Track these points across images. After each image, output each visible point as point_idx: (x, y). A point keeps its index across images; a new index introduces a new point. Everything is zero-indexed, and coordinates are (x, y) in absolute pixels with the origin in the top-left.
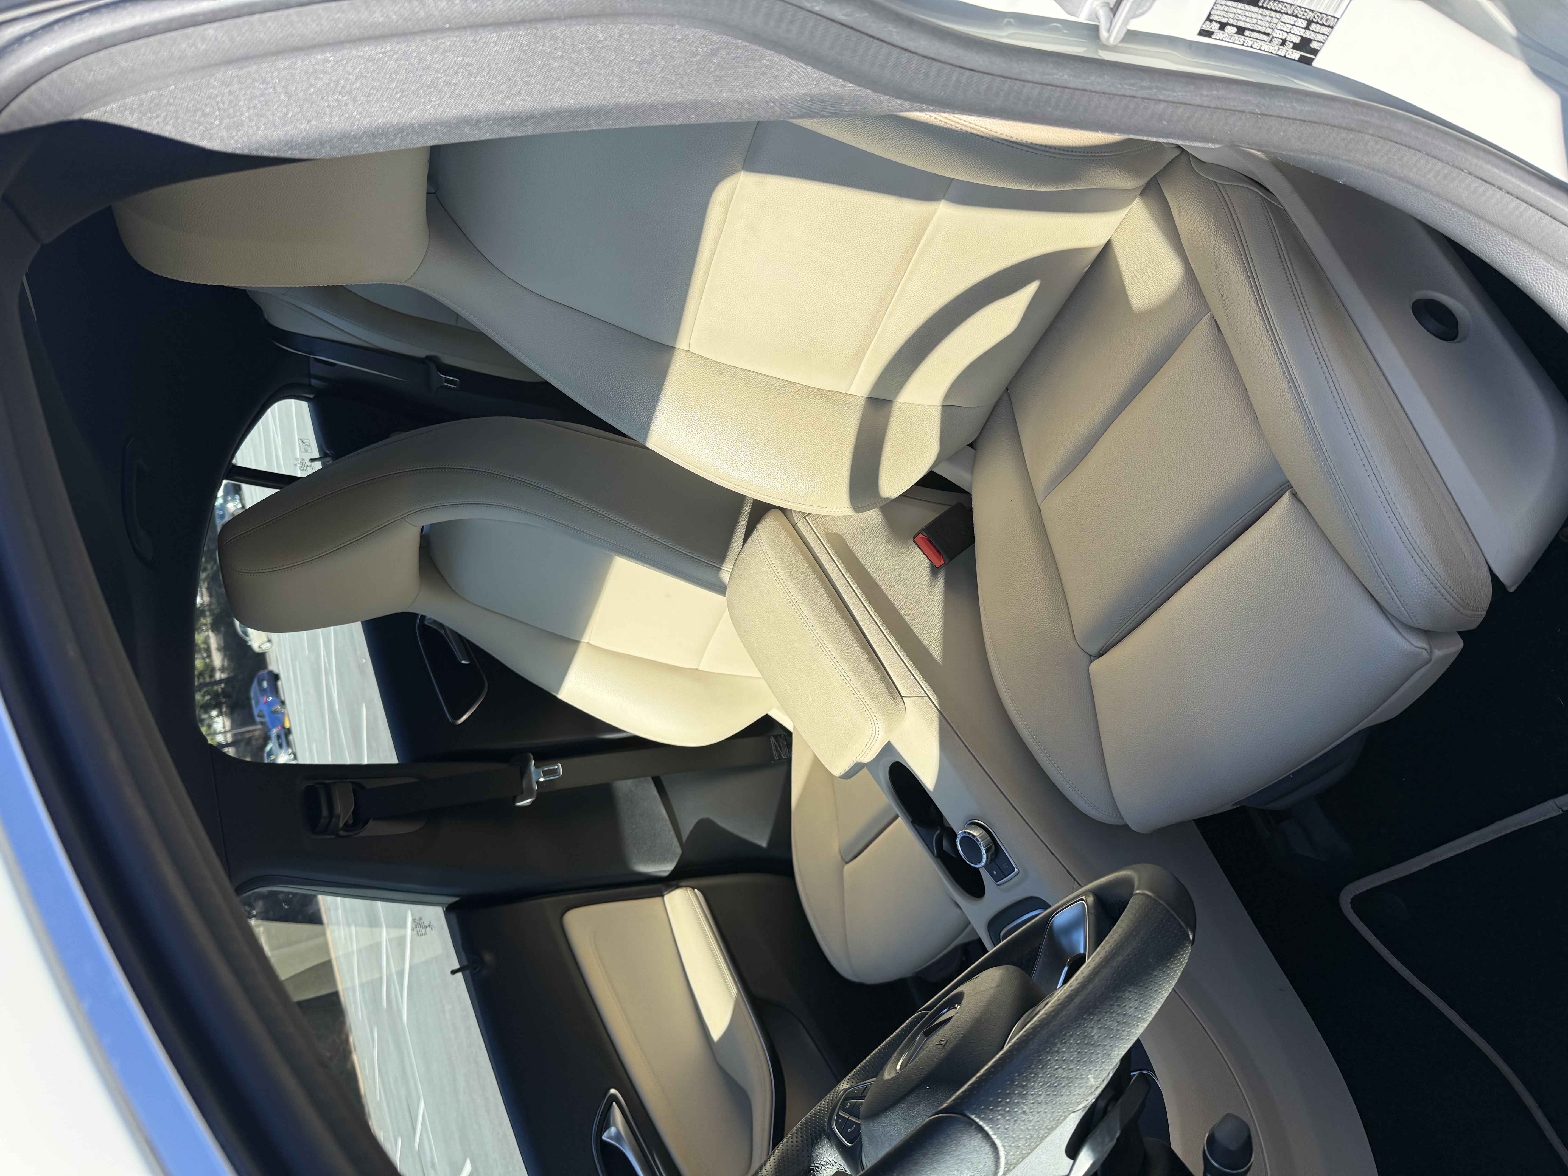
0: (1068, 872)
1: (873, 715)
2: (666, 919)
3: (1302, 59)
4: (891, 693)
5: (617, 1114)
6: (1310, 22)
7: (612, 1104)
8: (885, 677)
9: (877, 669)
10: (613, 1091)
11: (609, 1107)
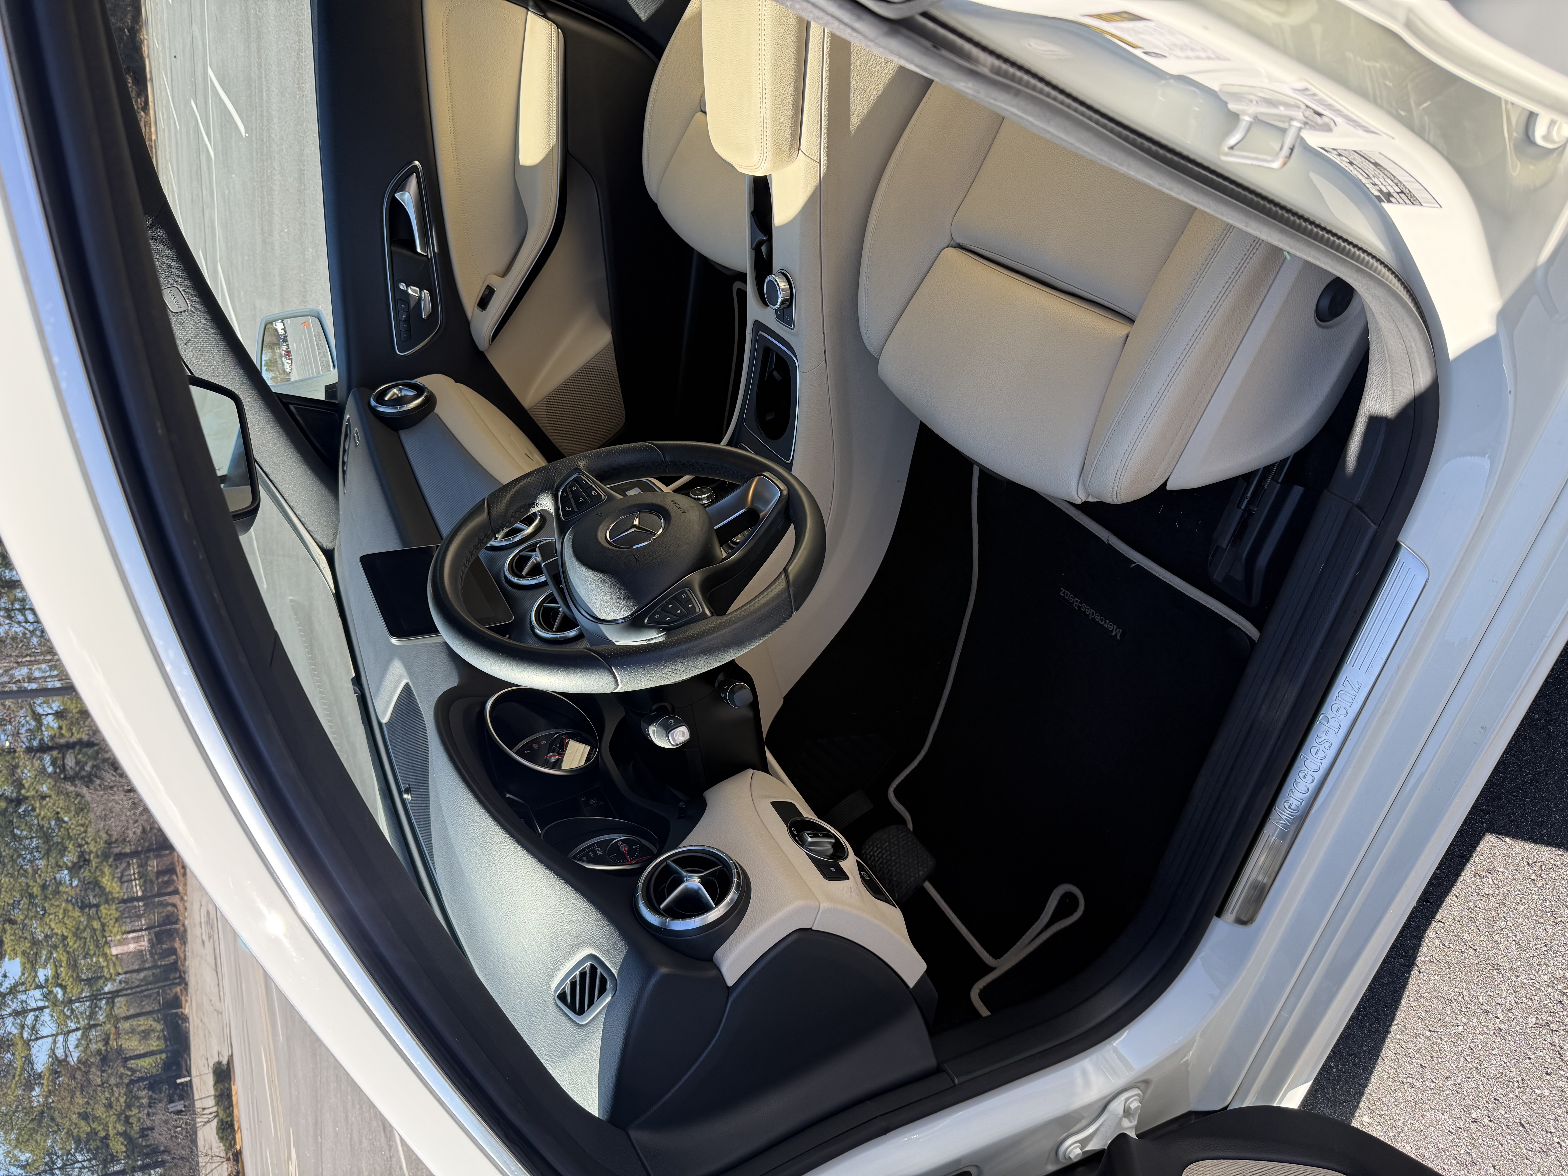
0: (825, 351)
1: (765, 154)
2: (522, 35)
3: (1378, 197)
4: (792, 143)
5: (413, 183)
6: (1402, 192)
7: (412, 173)
8: (797, 126)
9: (795, 115)
10: (417, 163)
11: (408, 175)
